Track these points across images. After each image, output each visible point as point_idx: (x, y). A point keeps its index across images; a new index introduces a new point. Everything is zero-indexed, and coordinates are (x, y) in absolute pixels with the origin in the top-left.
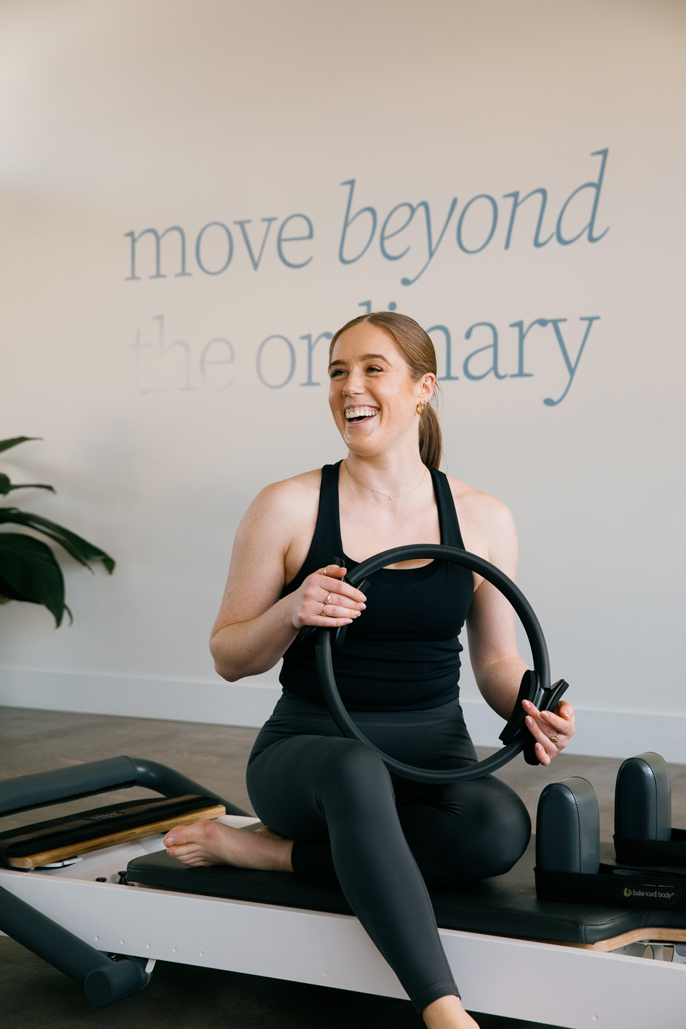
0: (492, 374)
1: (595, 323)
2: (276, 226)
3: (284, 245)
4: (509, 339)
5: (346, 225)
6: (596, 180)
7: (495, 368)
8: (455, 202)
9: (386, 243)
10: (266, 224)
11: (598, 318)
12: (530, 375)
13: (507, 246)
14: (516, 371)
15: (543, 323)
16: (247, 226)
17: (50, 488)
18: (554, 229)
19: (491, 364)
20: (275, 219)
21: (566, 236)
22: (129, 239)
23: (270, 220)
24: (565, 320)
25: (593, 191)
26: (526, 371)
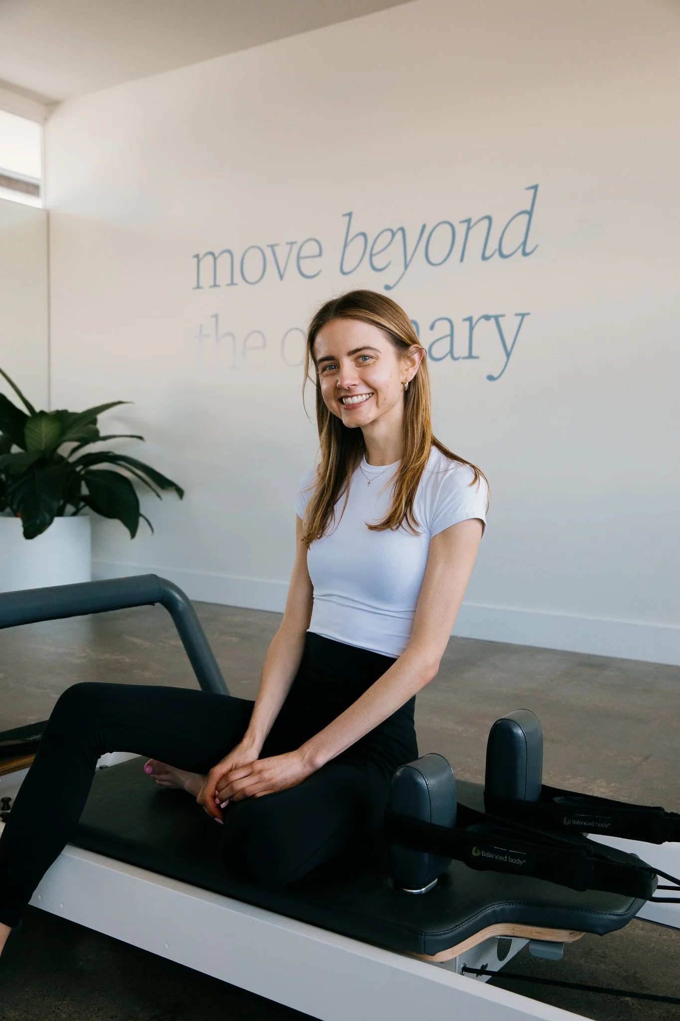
0: (449, 356)
1: (526, 318)
2: (296, 248)
3: (302, 262)
4: (462, 330)
5: (345, 246)
6: (528, 208)
7: (451, 352)
8: (424, 227)
9: (374, 259)
10: (289, 246)
11: (528, 314)
12: (477, 358)
13: (462, 260)
14: (466, 354)
15: (487, 318)
16: (276, 248)
17: (141, 438)
18: (496, 246)
19: (448, 349)
20: (295, 243)
21: (505, 251)
22: (195, 260)
23: (292, 244)
24: (503, 316)
25: (526, 217)
26: (474, 354)
